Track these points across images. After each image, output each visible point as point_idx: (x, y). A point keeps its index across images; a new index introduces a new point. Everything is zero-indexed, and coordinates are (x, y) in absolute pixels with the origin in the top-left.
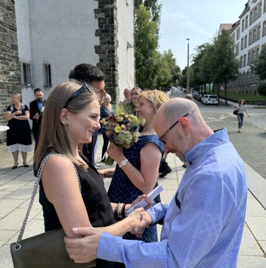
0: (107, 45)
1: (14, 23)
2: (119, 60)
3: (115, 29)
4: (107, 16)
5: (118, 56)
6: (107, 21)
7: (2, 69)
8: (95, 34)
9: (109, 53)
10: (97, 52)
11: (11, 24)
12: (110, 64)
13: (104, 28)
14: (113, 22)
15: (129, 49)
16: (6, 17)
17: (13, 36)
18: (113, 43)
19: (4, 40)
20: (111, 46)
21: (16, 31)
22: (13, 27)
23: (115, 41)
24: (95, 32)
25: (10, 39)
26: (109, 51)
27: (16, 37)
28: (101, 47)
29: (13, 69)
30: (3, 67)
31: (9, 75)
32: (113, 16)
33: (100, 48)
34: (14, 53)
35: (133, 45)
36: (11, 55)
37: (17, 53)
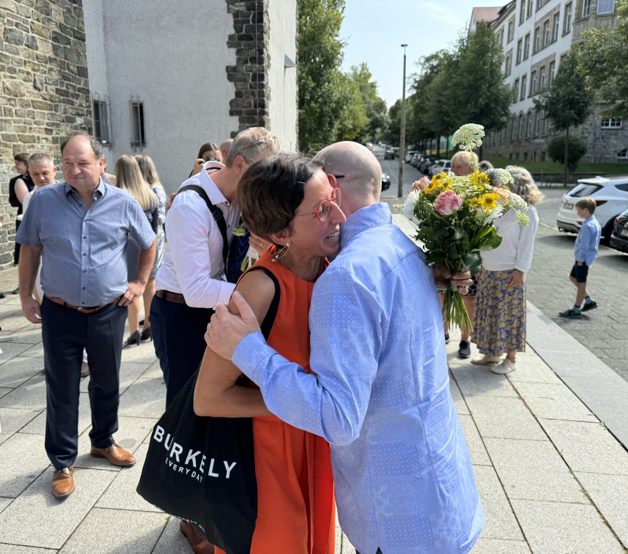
0: (249, 64)
1: (81, 25)
2: (271, 94)
3: (265, 33)
4: (250, 8)
5: (270, 85)
6: (251, 18)
7: (64, 113)
8: (228, 43)
9: (254, 79)
10: (230, 78)
11: (76, 28)
12: (255, 101)
13: (244, 32)
14: (261, 20)
15: (287, 69)
16: (68, 15)
17: (80, 50)
18: (261, 61)
19: (66, 58)
20: (257, 66)
21: (84, 40)
22: (79, 33)
23: (265, 56)
24: (227, 39)
25: (75, 56)
26: (254, 76)
27: (84, 52)
28: (240, 68)
29: (80, 113)
30: (65, 109)
31: (75, 124)
32: (262, 9)
33: (236, 71)
34: (82, 83)
35: (294, 62)
36: (78, 86)
37: (86, 83)
